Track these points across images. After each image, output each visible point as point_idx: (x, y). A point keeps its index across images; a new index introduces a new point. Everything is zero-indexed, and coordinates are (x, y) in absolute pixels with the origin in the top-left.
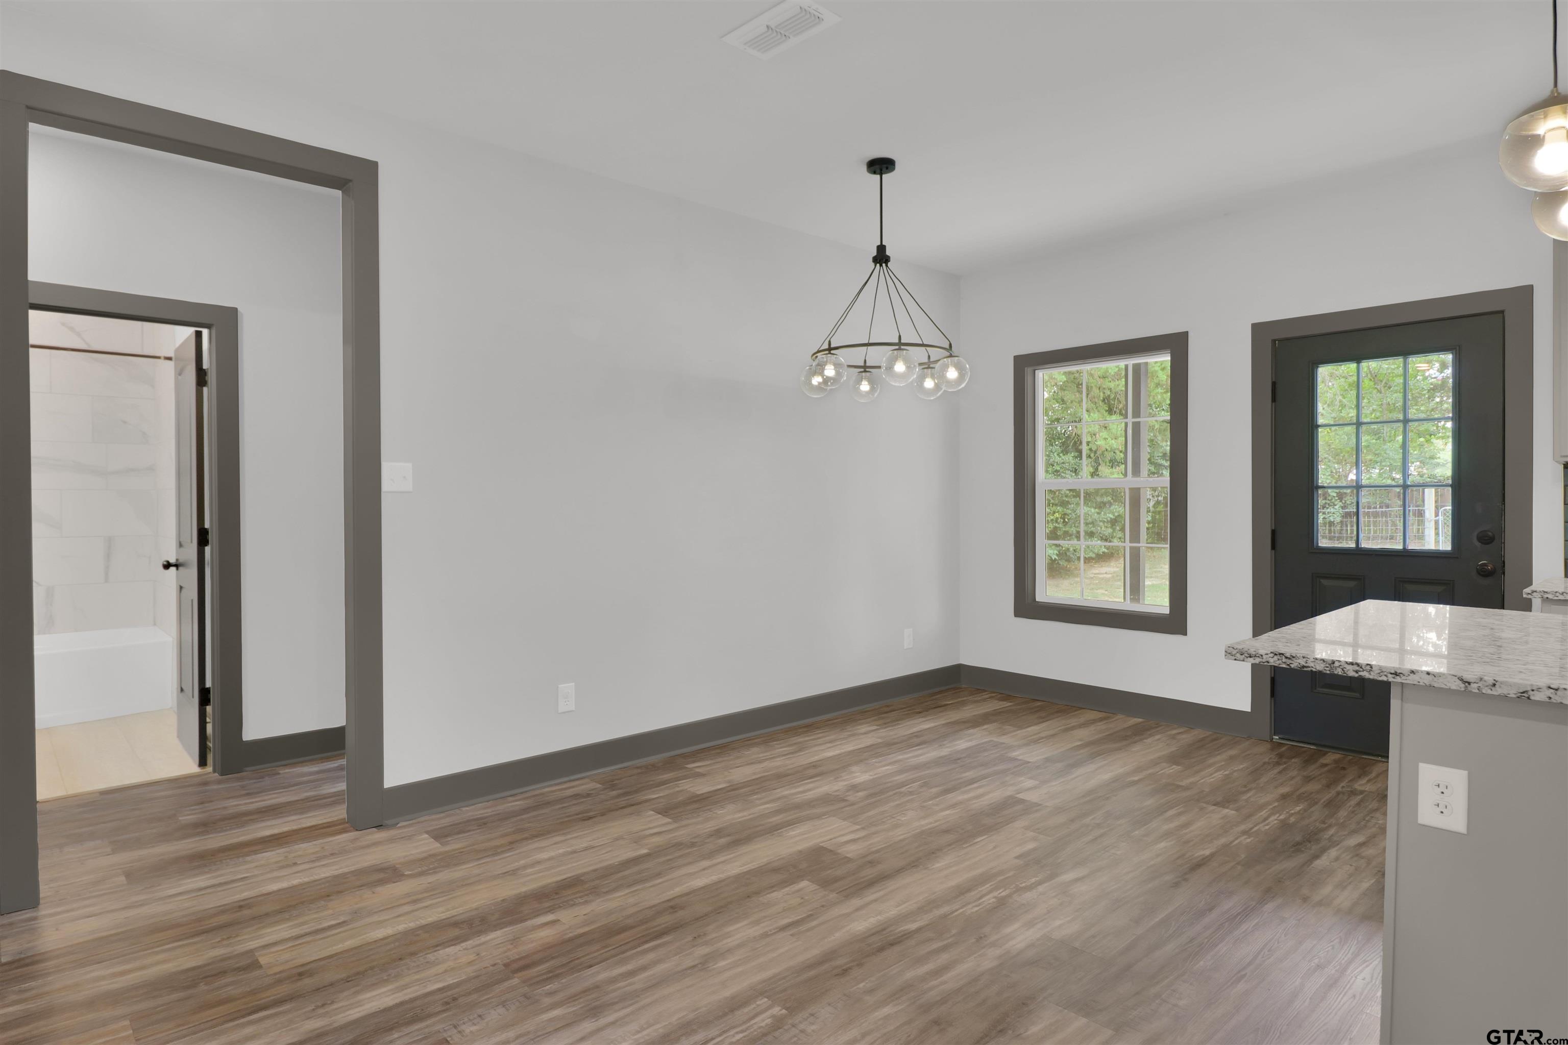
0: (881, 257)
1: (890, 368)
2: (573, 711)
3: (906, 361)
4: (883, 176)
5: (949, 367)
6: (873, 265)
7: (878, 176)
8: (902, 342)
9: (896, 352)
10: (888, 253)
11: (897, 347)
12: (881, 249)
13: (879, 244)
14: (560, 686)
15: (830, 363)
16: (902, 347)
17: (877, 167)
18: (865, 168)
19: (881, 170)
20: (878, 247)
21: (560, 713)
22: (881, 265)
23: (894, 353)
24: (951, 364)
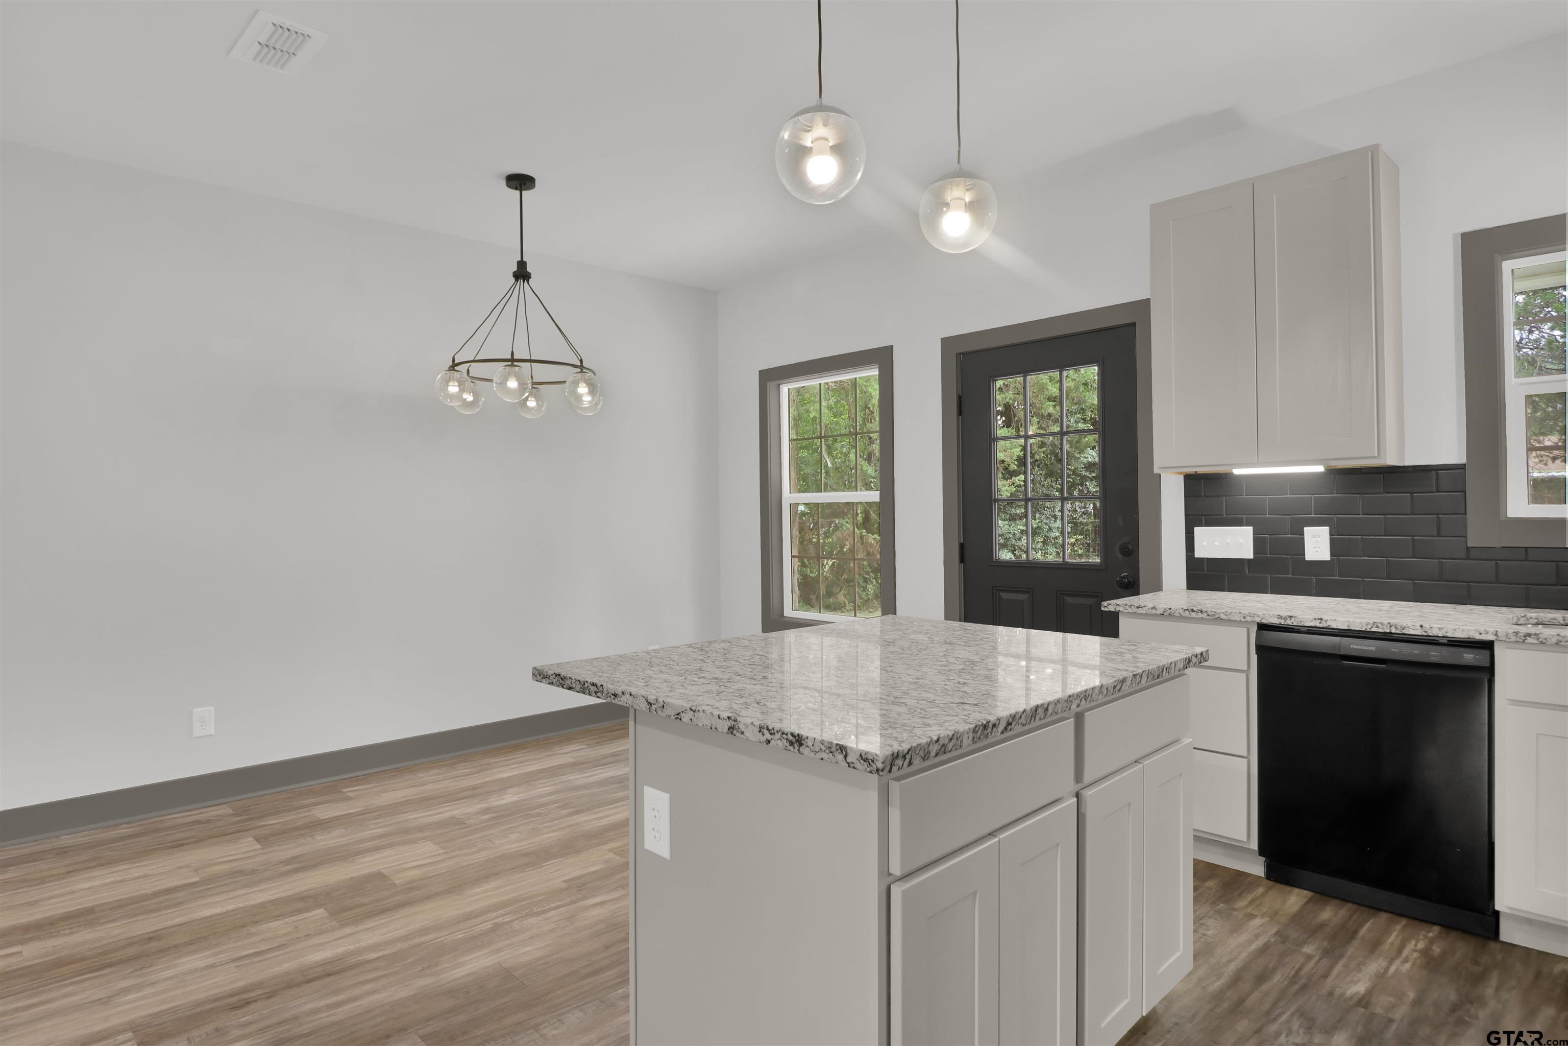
0: (522, 274)
1: (503, 383)
2: (212, 735)
3: (518, 378)
4: (524, 192)
5: (579, 383)
6: (513, 280)
7: (518, 192)
8: (515, 358)
9: (507, 367)
10: (529, 270)
11: (510, 363)
12: (522, 264)
13: (520, 259)
14: (194, 710)
15: (453, 380)
16: (515, 363)
17: (516, 183)
18: (504, 182)
19: (521, 186)
20: (518, 262)
21: (196, 738)
22: (524, 282)
23: (506, 369)
24: (582, 380)
